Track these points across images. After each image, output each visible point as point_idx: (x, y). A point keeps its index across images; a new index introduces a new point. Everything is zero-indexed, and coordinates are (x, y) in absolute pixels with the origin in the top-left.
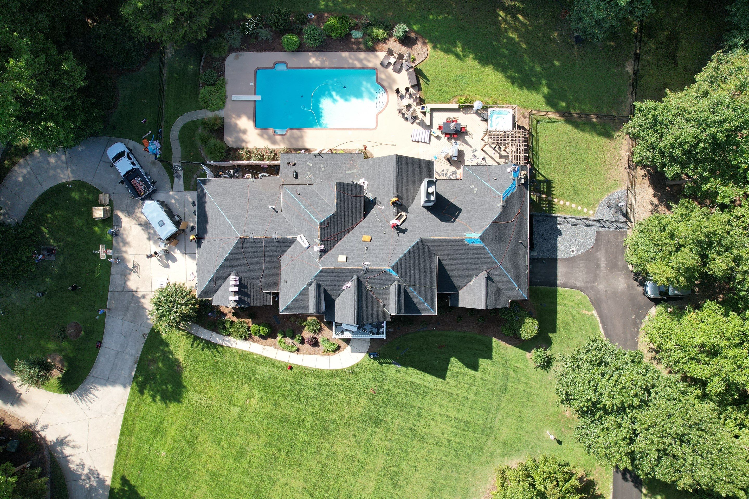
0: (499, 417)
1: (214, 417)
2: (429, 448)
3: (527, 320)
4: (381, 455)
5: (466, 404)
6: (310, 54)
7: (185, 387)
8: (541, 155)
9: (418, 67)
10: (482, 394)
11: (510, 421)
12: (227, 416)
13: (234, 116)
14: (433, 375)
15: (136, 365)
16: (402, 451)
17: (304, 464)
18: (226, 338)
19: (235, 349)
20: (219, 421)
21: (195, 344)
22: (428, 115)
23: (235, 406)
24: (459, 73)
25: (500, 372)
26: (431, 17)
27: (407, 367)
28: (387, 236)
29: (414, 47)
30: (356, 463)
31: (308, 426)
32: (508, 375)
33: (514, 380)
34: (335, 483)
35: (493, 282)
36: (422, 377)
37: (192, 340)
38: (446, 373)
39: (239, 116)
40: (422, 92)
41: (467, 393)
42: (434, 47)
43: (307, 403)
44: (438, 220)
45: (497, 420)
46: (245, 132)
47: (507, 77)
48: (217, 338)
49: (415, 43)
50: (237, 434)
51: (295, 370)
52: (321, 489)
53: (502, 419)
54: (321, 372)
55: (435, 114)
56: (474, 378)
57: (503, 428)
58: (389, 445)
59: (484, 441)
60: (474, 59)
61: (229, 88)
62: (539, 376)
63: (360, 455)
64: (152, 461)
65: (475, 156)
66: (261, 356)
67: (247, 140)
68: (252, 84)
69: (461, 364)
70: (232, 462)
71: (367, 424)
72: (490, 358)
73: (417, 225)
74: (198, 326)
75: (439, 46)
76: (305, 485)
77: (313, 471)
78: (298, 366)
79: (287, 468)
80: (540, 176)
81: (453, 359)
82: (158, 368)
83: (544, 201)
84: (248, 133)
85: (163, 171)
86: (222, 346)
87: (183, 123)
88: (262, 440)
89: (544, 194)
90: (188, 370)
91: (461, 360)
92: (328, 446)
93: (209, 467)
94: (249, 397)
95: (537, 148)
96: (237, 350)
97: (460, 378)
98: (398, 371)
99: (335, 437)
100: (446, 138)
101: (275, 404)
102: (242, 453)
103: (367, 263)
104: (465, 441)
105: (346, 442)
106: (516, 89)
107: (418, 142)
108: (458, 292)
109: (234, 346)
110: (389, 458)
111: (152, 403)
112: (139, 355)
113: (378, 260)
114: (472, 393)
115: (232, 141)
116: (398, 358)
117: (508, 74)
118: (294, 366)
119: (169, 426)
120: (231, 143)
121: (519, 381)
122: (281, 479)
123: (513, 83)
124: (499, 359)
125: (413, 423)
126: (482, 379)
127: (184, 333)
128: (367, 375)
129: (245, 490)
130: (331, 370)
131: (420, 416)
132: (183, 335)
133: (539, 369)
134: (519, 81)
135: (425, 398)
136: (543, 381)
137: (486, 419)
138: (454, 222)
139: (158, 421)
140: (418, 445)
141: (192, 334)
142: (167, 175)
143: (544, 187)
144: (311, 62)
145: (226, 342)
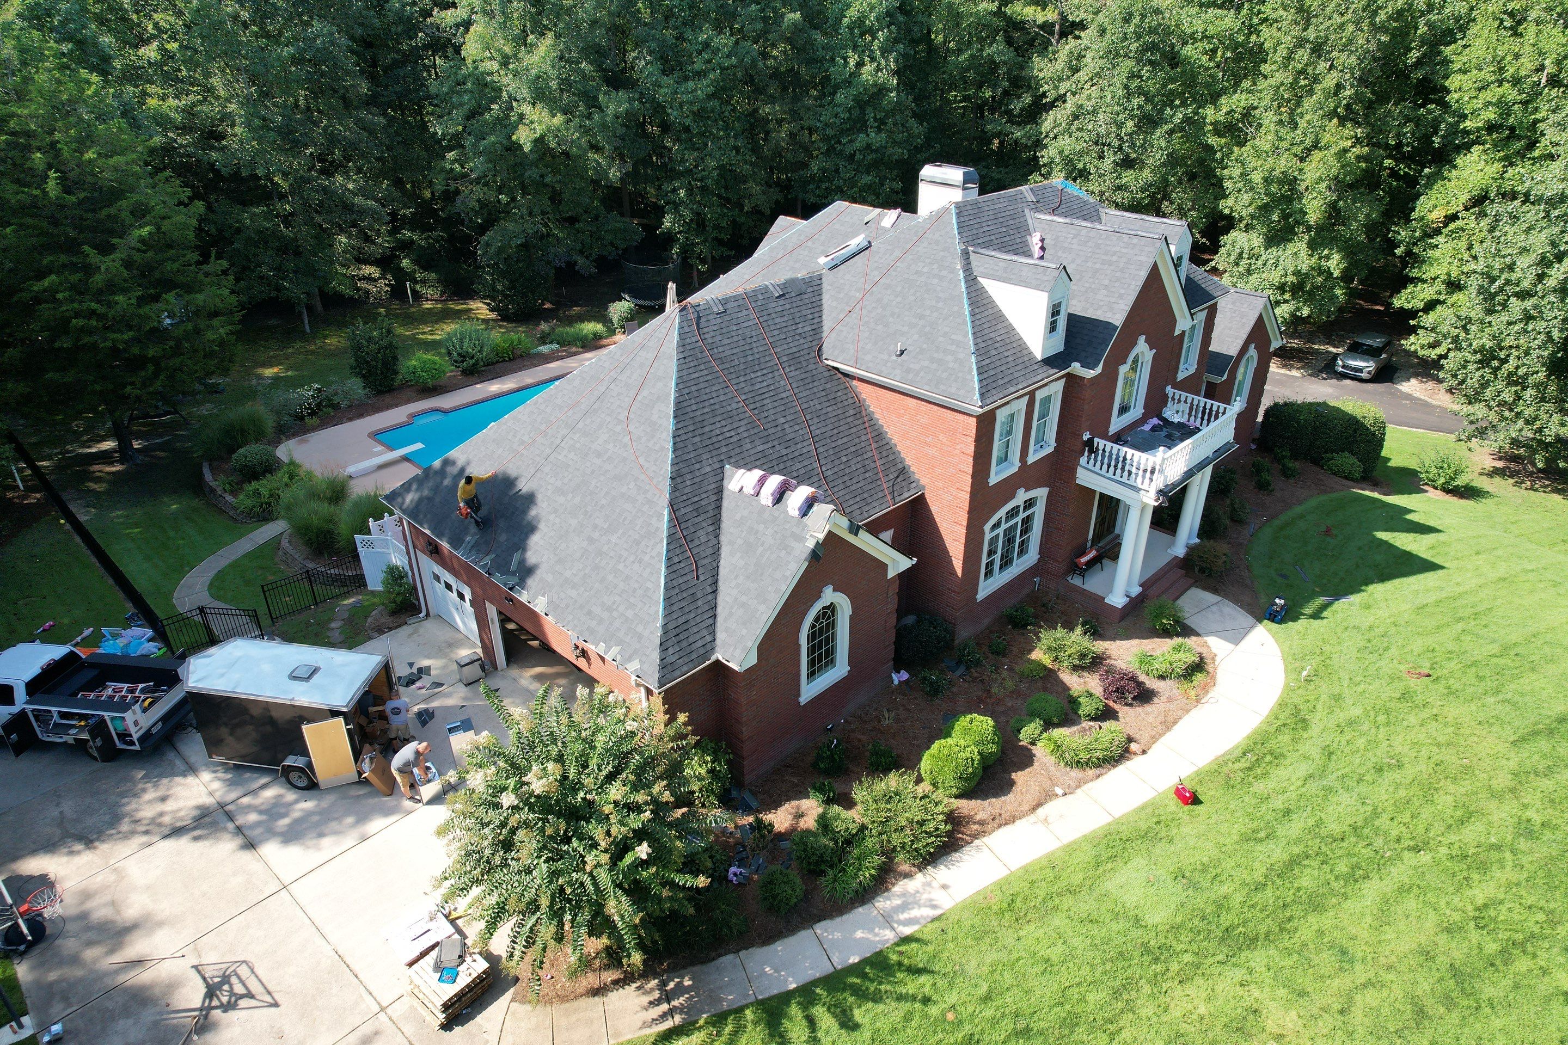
6: (479, 386)
21: (796, 1032)
27: (1360, 591)
48: (855, 935)
54: (1265, 738)
68: (378, 449)
78: (1198, 777)
81: (1382, 535)
86: (905, 942)
87: (211, 575)
97: (1453, 553)
109: (946, 902)
130: (1273, 715)
144: (493, 389)
145: (902, 917)
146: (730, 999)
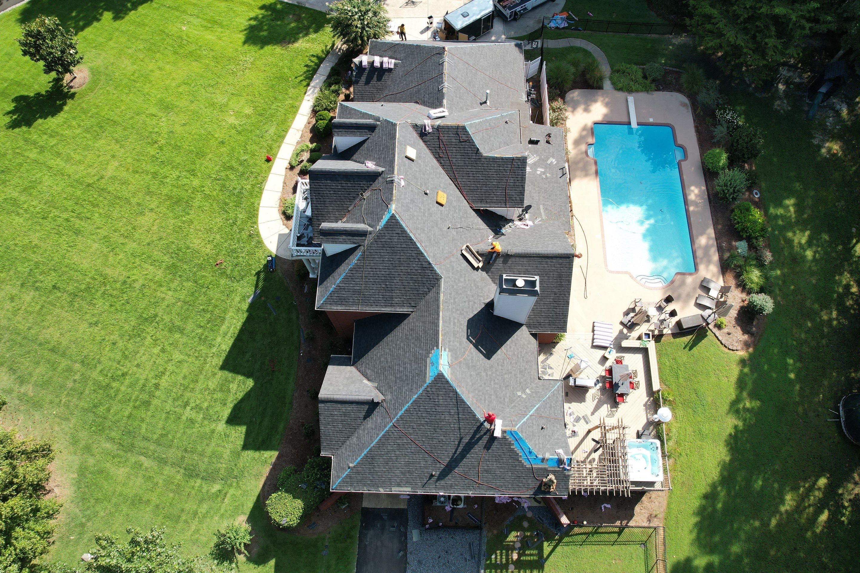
0: (146, 462)
1: (219, 77)
2: (120, 344)
3: (299, 504)
4: (125, 273)
5: (177, 404)
6: (704, 188)
7: (262, 48)
8: (587, 551)
9: (709, 333)
10: (189, 431)
11: (138, 483)
12: (218, 91)
13: (607, 100)
14: (230, 352)
15: (296, 4)
16: (123, 304)
17: (137, 176)
18: (317, 90)
19: (303, 100)
20: (212, 83)
21: (314, 59)
22: (637, 344)
23: (229, 100)
24: (709, 399)
25: (219, 465)
26: (790, 361)
27: (247, 311)
28: (445, 229)
29: (739, 328)
30: (122, 240)
31: (185, 181)
32: (214, 481)
33: (204, 491)
34: (100, 214)
35: (365, 418)
36: (229, 335)
37: (320, 55)
38: (231, 371)
39: (607, 105)
40: (672, 340)
41: (194, 405)
42: (742, 362)
43: (218, 180)
44: (471, 316)
45: (142, 458)
46: (587, 110)
47: (714, 486)
48: (318, 80)
49: (745, 331)
50: (192, 102)
51: (265, 165)
52: (95, 196)
53: (144, 468)
54: (257, 196)
55: (639, 357)
56: (215, 417)
57: (127, 470)
58: (137, 285)
59: (113, 434)
60: (736, 427)
61: (643, 96)
62: (204, 539)
63: (131, 246)
64: (177, 17)
65: (578, 420)
66: (289, 127)
67: (575, 112)
68: (651, 120)
69: (240, 396)
70: (159, 96)
71: (173, 255)
72: (246, 447)
73: (462, 280)
74: (336, 61)
75: (746, 370)
76: (106, 178)
77: (124, 187)
78: (270, 168)
79: (136, 157)
80: (549, 549)
81: (250, 383)
82: (289, 24)
83: (507, 555)
84: (585, 114)
85: (530, 31)
86: (308, 85)
87: (591, 51)
88: (178, 129)
89: (520, 555)
90: (283, 52)
91: (248, 396)
92: (153, 206)
93: (158, 73)
94: (238, 114)
95: (598, 543)
96: (301, 101)
97: (218, 395)
98: (243, 299)
99: (164, 214)
100: (603, 374)
101: (223, 143)
102: (167, 107)
103: (403, 183)
104: (119, 401)
105: (155, 228)
106: (696, 503)
107: (593, 331)
108: (353, 365)
109: (306, 98)
110: (118, 285)
111: (247, 18)
112: (307, 6)
113: (407, 201)
114: (194, 415)
115: (573, 98)
116: (263, 299)
117: (719, 488)
118: (270, 163)
119: (217, 34)
120: (571, 96)
121: (202, 501)
122: (122, 150)
123: (706, 497)
124: (241, 465)
125: (163, 320)
126: (213, 431)
127: (328, 47)
128: (243, 255)
129: (118, 111)
130: (258, 209)
131: (170, 331)
132: (326, 46)
133: (215, 540)
134: (710, 509)
135: (197, 339)
136: (195, 547)
137: (146, 439)
138: (468, 338)
139: (225, 23)
140: (127, 327)
141: (326, 55)
142: (525, 34)
143: (531, 555)
144: (693, 188)
145: (312, 89)
146: (330, 56)
